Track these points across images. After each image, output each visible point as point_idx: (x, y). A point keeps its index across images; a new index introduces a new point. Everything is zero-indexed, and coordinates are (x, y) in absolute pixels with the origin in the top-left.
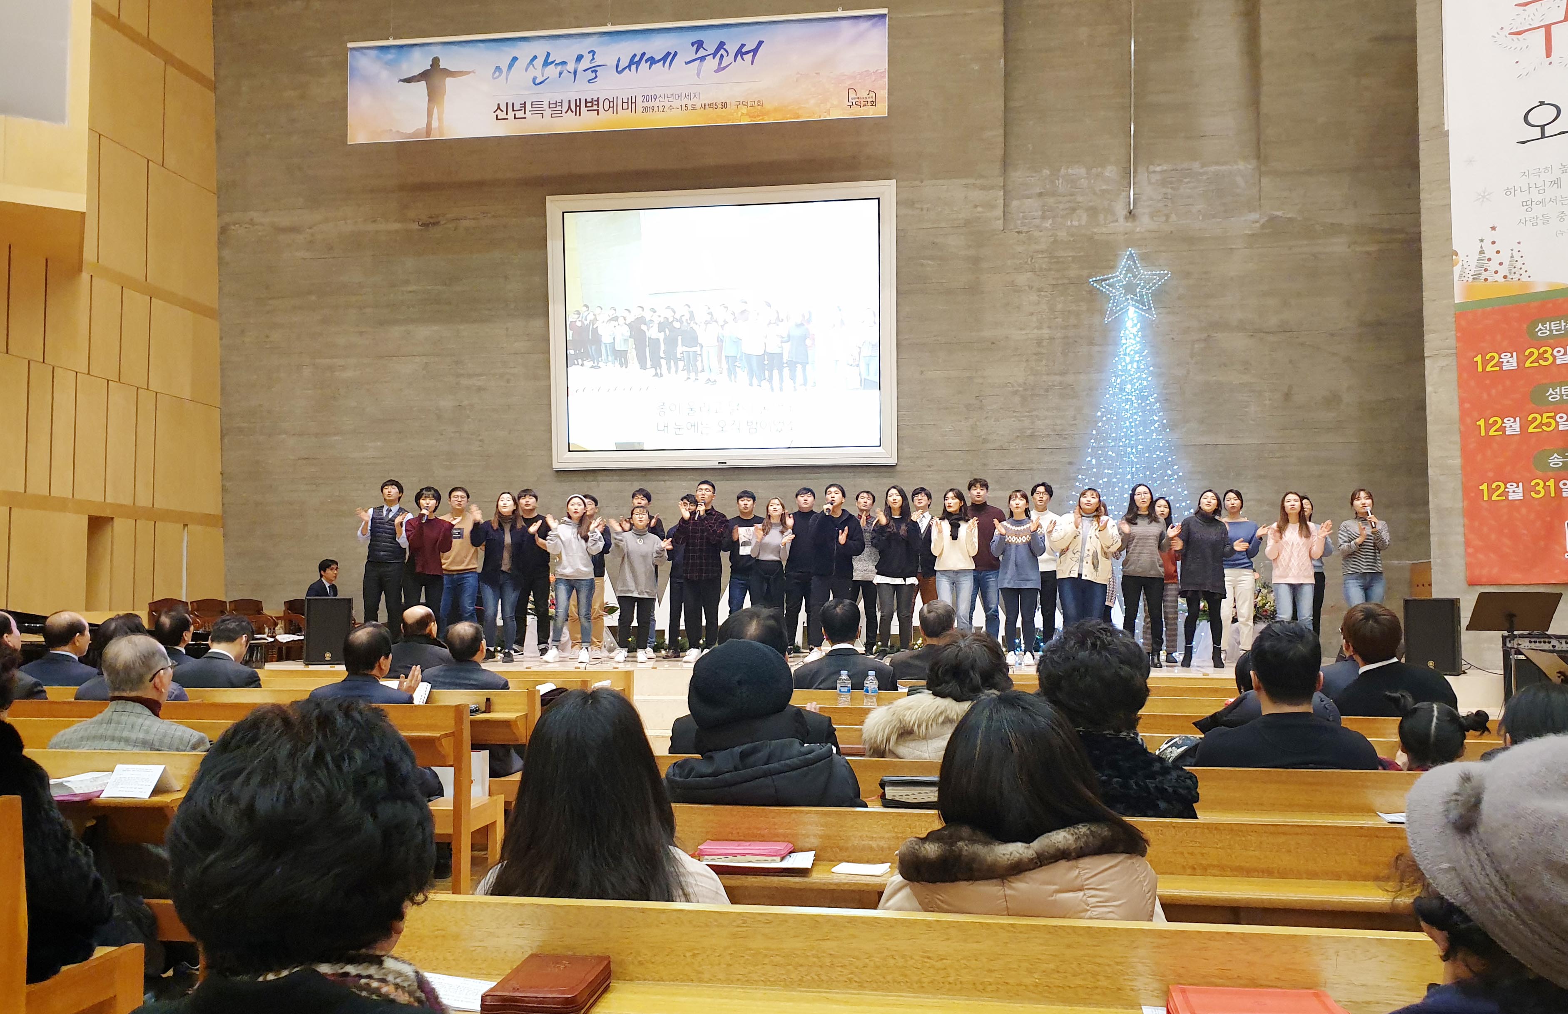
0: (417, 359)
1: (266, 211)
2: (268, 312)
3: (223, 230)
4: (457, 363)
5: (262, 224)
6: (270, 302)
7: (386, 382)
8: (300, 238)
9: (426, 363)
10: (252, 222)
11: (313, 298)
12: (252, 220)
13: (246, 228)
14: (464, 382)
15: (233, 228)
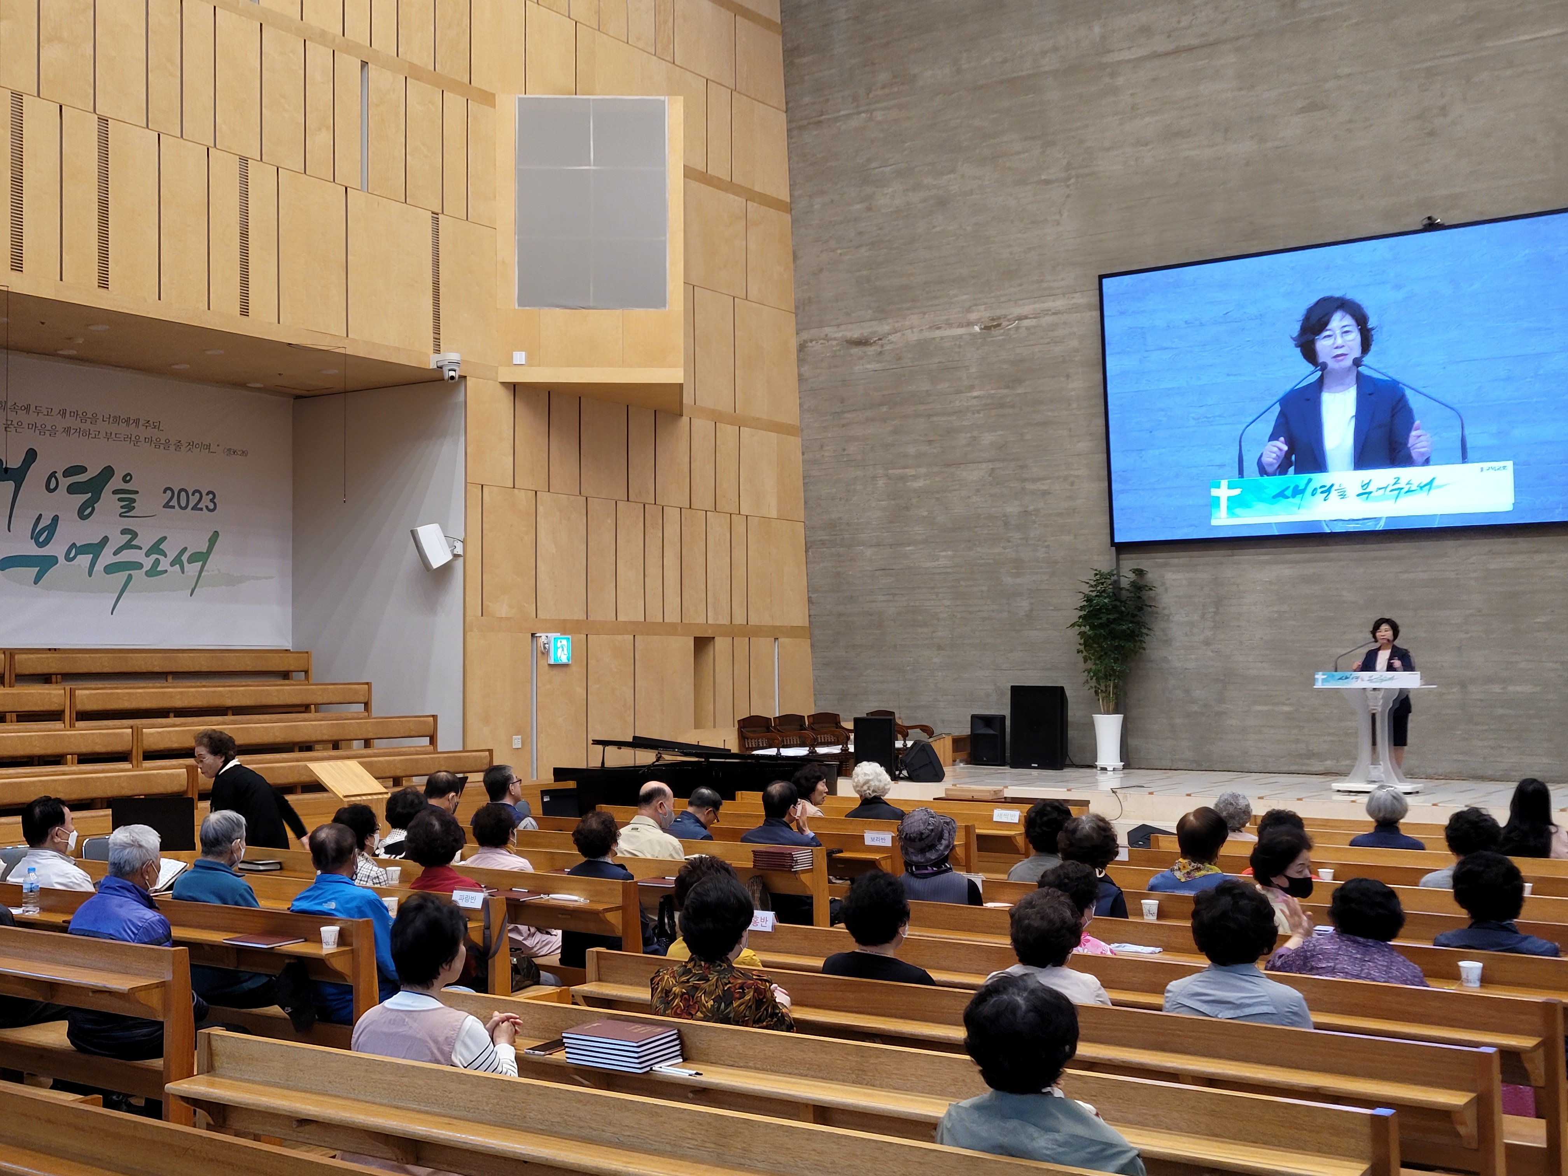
0: (984, 466)
1: (838, 326)
2: (843, 426)
3: (802, 347)
4: (1022, 467)
5: (835, 339)
6: (846, 415)
7: (955, 490)
8: (871, 350)
9: (992, 469)
10: (827, 338)
11: (884, 409)
12: (826, 335)
13: (821, 344)
14: (1030, 486)
15: (810, 344)
